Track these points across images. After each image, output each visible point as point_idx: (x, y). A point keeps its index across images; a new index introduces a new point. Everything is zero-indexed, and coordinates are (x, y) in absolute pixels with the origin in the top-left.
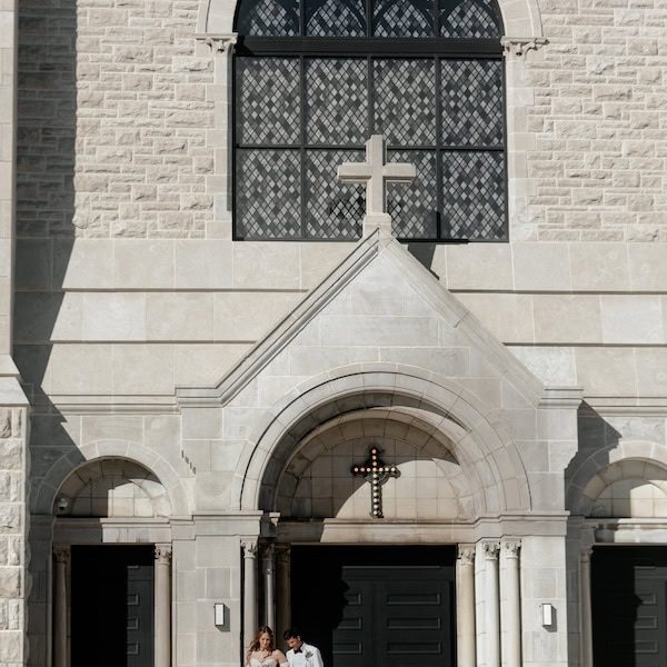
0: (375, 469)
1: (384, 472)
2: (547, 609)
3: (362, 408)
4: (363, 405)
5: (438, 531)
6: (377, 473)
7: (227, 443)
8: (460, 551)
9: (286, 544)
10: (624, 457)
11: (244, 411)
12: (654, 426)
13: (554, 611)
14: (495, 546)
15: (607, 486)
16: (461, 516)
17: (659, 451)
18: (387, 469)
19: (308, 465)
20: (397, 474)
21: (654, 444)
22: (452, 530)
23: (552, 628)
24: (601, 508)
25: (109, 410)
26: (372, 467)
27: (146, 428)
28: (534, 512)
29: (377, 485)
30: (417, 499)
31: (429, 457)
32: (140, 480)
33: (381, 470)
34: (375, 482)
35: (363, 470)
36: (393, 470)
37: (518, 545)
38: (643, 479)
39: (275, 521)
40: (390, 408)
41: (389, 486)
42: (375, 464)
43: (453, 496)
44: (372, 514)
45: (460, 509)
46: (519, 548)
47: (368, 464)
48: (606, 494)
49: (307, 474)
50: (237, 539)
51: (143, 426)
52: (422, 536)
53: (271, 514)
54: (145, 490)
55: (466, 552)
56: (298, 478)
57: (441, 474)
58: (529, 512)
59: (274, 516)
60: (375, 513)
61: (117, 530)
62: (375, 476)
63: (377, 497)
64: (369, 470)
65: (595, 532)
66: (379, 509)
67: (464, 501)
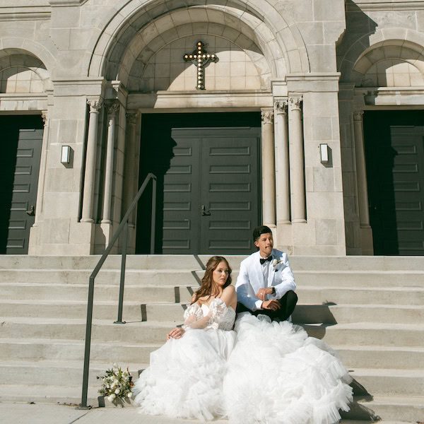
0: (199, 56)
1: (206, 58)
2: (324, 148)
3: (185, 7)
4: (185, 4)
5: (246, 98)
6: (201, 59)
7: (82, 30)
8: (262, 114)
9: (134, 110)
10: (384, 39)
11: (96, 8)
12: (406, 16)
13: (329, 150)
14: (284, 103)
15: (373, 64)
16: (263, 88)
17: (411, 34)
18: (208, 56)
19: (152, 55)
20: (216, 60)
21: (407, 30)
22: (256, 98)
23: (328, 164)
24: (369, 80)
25: (12, 18)
26: (197, 55)
27: (37, 29)
28: (312, 74)
29: (201, 67)
30: (231, 77)
31: (240, 48)
32: (36, 68)
33: (204, 56)
34: (199, 65)
35: (191, 57)
36: (213, 56)
37: (301, 99)
38: (400, 59)
39: (116, 87)
40: (205, 6)
41: (210, 68)
42: (200, 52)
43: (257, 74)
44: (197, 88)
45: (262, 83)
46: (302, 102)
47: (196, 53)
48: (373, 70)
49: (152, 61)
50: (84, 99)
51: (35, 28)
52: (233, 102)
53: (113, 82)
54: (38, 74)
55: (267, 114)
56: (145, 64)
57: (248, 59)
58: (308, 74)
59: (116, 83)
60: (199, 86)
61: (16, 102)
62: (200, 61)
63: (201, 76)
64: (195, 56)
65: (365, 98)
66: (203, 84)
67: (265, 77)
